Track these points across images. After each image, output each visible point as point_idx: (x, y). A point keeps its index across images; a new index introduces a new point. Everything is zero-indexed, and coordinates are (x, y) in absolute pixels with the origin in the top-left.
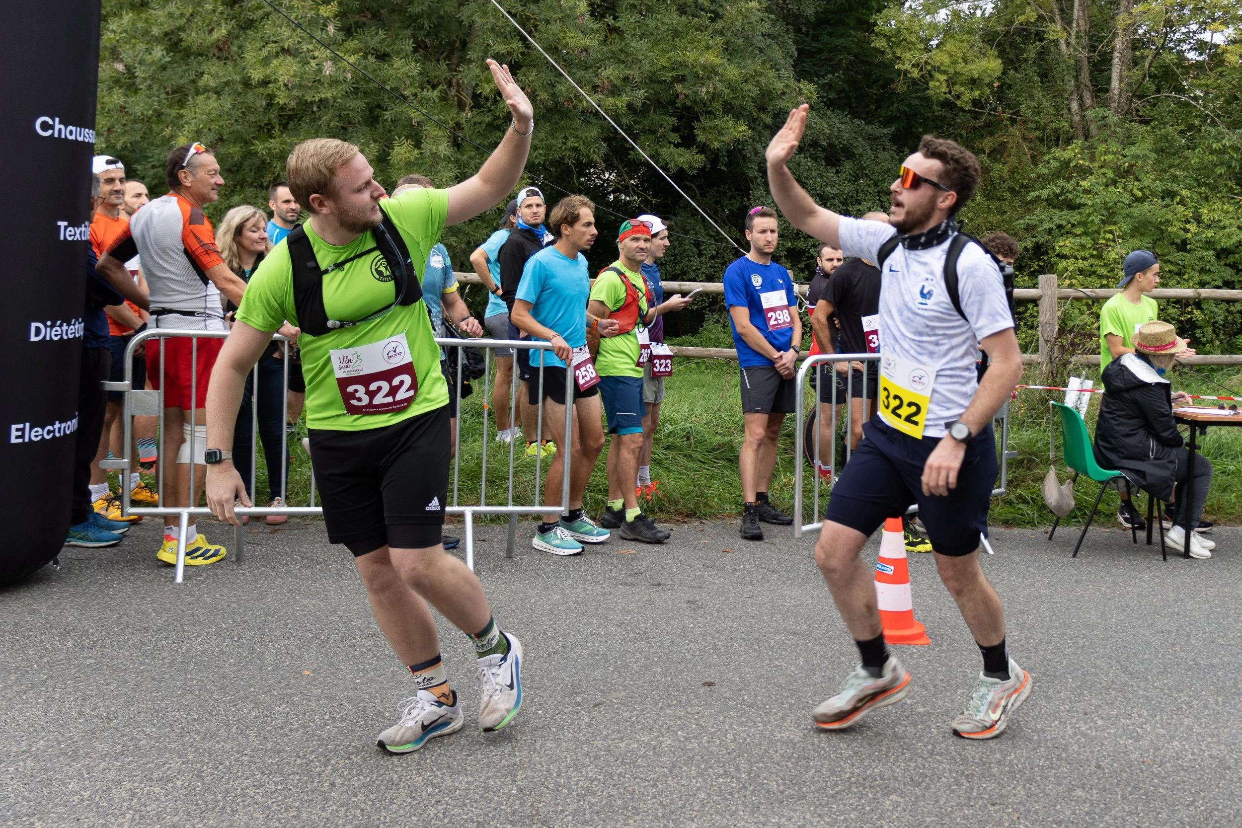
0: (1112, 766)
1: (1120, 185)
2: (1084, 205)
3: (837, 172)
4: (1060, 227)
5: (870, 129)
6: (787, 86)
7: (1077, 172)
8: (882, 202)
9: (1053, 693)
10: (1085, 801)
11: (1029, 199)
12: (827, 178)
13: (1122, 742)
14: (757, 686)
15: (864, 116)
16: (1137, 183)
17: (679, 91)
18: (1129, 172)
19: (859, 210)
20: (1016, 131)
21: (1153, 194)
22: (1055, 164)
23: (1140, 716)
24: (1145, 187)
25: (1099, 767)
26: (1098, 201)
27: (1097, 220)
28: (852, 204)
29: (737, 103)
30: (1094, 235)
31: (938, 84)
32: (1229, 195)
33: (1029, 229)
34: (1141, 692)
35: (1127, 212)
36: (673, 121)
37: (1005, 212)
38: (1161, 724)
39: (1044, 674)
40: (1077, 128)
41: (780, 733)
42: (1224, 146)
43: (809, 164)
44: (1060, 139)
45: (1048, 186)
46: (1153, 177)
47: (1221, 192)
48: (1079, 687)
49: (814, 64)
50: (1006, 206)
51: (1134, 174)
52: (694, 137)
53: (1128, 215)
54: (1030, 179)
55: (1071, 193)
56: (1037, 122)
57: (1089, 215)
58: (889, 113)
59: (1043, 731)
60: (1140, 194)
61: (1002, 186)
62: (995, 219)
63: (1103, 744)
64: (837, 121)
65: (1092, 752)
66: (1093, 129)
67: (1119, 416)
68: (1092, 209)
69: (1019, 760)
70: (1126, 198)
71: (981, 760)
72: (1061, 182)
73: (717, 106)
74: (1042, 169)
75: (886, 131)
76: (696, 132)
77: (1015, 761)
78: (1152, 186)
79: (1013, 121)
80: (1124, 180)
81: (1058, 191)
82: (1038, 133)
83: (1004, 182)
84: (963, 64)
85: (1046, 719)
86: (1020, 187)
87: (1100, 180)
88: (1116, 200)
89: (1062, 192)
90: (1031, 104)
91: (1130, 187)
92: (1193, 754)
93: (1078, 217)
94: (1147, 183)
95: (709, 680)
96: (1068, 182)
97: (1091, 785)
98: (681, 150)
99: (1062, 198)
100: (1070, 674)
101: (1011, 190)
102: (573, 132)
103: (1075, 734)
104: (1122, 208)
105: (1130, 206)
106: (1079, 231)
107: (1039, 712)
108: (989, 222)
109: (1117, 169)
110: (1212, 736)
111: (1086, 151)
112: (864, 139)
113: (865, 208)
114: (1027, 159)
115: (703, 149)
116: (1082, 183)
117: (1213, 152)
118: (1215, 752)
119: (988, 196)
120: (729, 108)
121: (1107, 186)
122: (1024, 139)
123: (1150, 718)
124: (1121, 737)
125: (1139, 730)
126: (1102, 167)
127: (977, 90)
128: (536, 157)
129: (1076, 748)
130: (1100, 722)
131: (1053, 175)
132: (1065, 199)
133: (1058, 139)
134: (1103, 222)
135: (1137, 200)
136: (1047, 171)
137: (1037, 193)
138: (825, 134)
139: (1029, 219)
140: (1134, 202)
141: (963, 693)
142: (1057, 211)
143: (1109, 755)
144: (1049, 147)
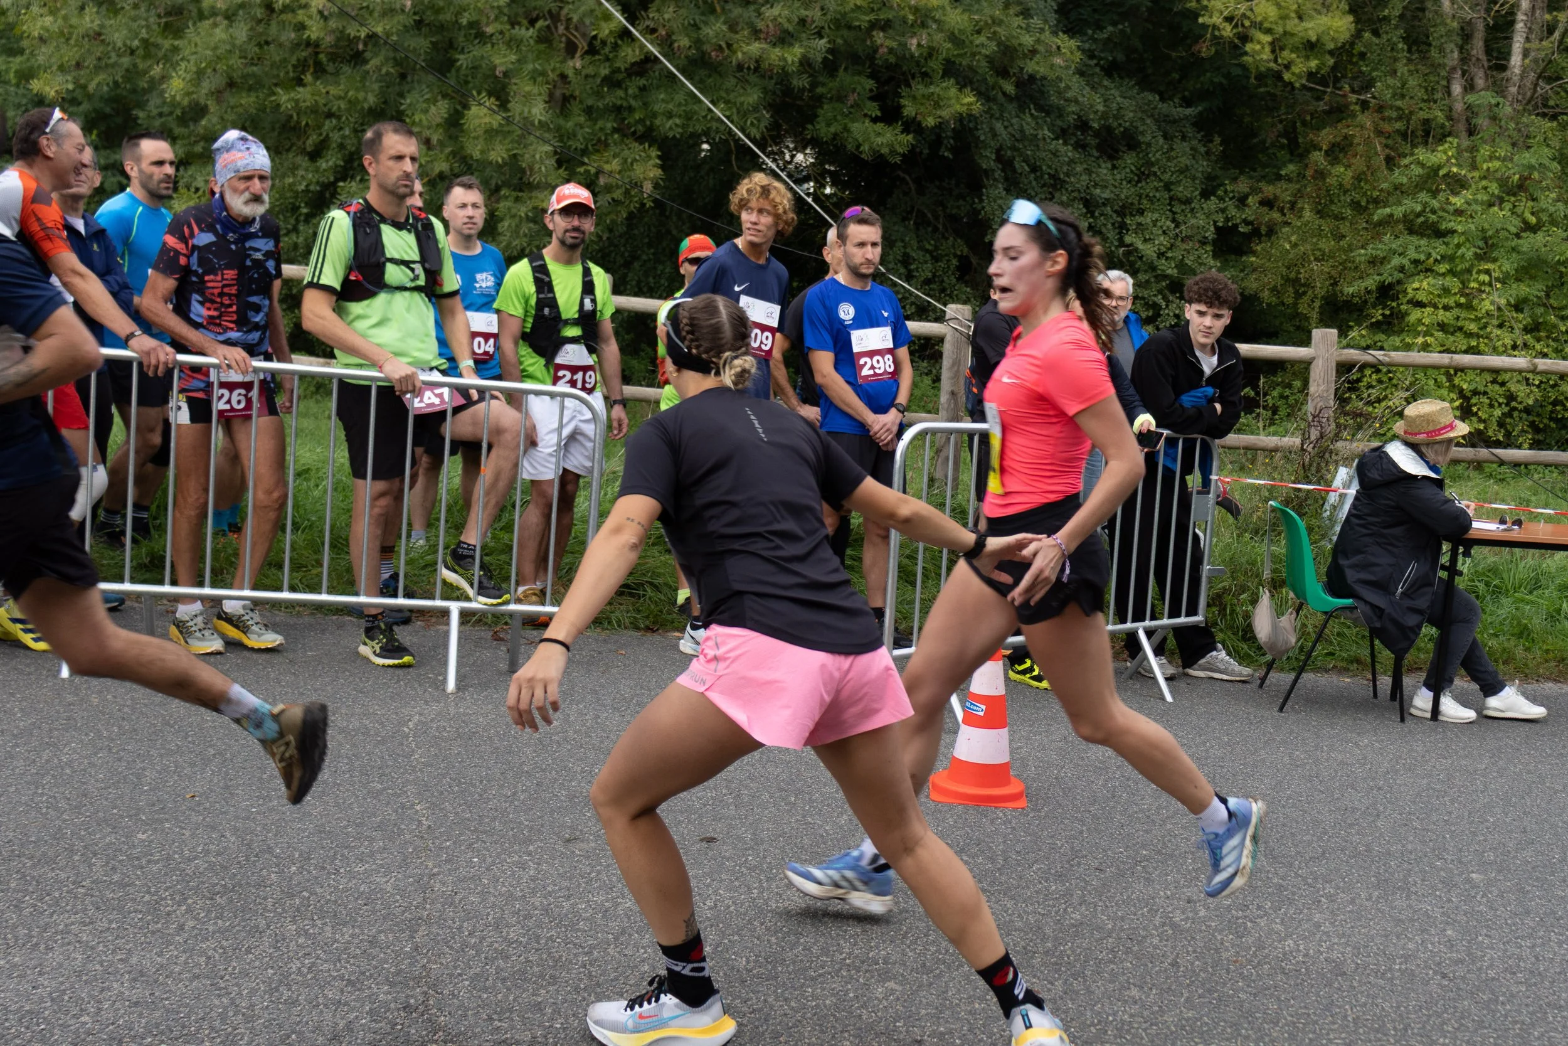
0: (1192, 964)
1: (1507, 206)
2: (1453, 232)
3: (1114, 167)
4: (1416, 262)
5: (1164, 107)
6: (1038, 41)
7: (1448, 185)
8: (1174, 213)
11: (1376, 218)
12: (1098, 175)
13: (1219, 937)
14: (771, 846)
15: (1162, 88)
16: (1530, 204)
17: (879, 42)
18: (1521, 186)
19: (1140, 224)
20: (1367, 120)
21: (1554, 222)
22: (1417, 170)
23: (1259, 908)
24: (1543, 210)
25: (1175, 964)
26: (1473, 227)
27: (1469, 254)
28: (1132, 215)
29: (964, 63)
30: (1463, 275)
31: (1258, 47)
33: (1373, 262)
34: (1275, 880)
35: (1513, 244)
36: (870, 84)
37: (1344, 236)
38: (1283, 919)
39: (1159, 852)
40: (1459, 121)
41: (777, 902)
43: (1070, 154)
44: (1429, 134)
45: (1405, 202)
46: (1554, 195)
48: (1196, 870)
49: (1095, 11)
50: (1344, 228)
51: (1526, 190)
52: (900, 107)
53: (1513, 249)
54: (1382, 190)
55: (1433, 212)
56: (1399, 109)
57: (1458, 246)
58: (1198, 86)
59: (1122, 919)
60: (1533, 220)
61: (1342, 198)
62: (1327, 245)
63: (1196, 938)
64: (1117, 93)
65: (1174, 947)
66: (1482, 122)
67: (1372, 524)
68: (1462, 239)
69: (1073, 952)
70: (1514, 225)
71: (1024, 948)
72: (1423, 196)
73: (935, 65)
74: (1399, 177)
75: (1189, 111)
76: (903, 102)
77: (1068, 952)
78: (1552, 209)
79: (1365, 105)
80: (1513, 199)
81: (1419, 208)
82: (1398, 125)
83: (1345, 192)
84: (1296, 21)
85: (1135, 906)
86: (1368, 202)
87: (1479, 197)
88: (1499, 226)
89: (1424, 211)
90: (1390, 81)
91: (1519, 210)
92: (1306, 955)
93: (1442, 249)
94: (1543, 204)
95: (712, 835)
96: (1435, 198)
97: (1153, 985)
98: (879, 126)
99: (1422, 219)
100: (1192, 853)
101: (1356, 206)
102: (724, 95)
103: (1164, 924)
104: (1507, 239)
105: (1518, 236)
106: (1443, 268)
107: (1129, 897)
108: (1320, 250)
109: (1503, 183)
110: (1340, 937)
111: (1467, 154)
112: (1157, 121)
113: (1149, 220)
114: (1379, 161)
115: (911, 126)
116: (1453, 200)
118: (1335, 955)
119: (1320, 213)
120: (950, 69)
121: (1491, 205)
122: (1379, 133)
123: (1271, 911)
124: (1221, 931)
125: (1249, 925)
126: (1485, 178)
127: (1316, 58)
128: (671, 128)
129: (1156, 941)
130: (1202, 913)
131: (1416, 186)
132: (1426, 221)
133: (1427, 134)
134: (1479, 258)
135: (1529, 228)
136: (1405, 180)
137: (1388, 210)
138: (1096, 112)
139: (1377, 249)
140: (1524, 230)
141: (1039, 869)
142: (1414, 239)
143: (1195, 951)
144: (1414, 146)
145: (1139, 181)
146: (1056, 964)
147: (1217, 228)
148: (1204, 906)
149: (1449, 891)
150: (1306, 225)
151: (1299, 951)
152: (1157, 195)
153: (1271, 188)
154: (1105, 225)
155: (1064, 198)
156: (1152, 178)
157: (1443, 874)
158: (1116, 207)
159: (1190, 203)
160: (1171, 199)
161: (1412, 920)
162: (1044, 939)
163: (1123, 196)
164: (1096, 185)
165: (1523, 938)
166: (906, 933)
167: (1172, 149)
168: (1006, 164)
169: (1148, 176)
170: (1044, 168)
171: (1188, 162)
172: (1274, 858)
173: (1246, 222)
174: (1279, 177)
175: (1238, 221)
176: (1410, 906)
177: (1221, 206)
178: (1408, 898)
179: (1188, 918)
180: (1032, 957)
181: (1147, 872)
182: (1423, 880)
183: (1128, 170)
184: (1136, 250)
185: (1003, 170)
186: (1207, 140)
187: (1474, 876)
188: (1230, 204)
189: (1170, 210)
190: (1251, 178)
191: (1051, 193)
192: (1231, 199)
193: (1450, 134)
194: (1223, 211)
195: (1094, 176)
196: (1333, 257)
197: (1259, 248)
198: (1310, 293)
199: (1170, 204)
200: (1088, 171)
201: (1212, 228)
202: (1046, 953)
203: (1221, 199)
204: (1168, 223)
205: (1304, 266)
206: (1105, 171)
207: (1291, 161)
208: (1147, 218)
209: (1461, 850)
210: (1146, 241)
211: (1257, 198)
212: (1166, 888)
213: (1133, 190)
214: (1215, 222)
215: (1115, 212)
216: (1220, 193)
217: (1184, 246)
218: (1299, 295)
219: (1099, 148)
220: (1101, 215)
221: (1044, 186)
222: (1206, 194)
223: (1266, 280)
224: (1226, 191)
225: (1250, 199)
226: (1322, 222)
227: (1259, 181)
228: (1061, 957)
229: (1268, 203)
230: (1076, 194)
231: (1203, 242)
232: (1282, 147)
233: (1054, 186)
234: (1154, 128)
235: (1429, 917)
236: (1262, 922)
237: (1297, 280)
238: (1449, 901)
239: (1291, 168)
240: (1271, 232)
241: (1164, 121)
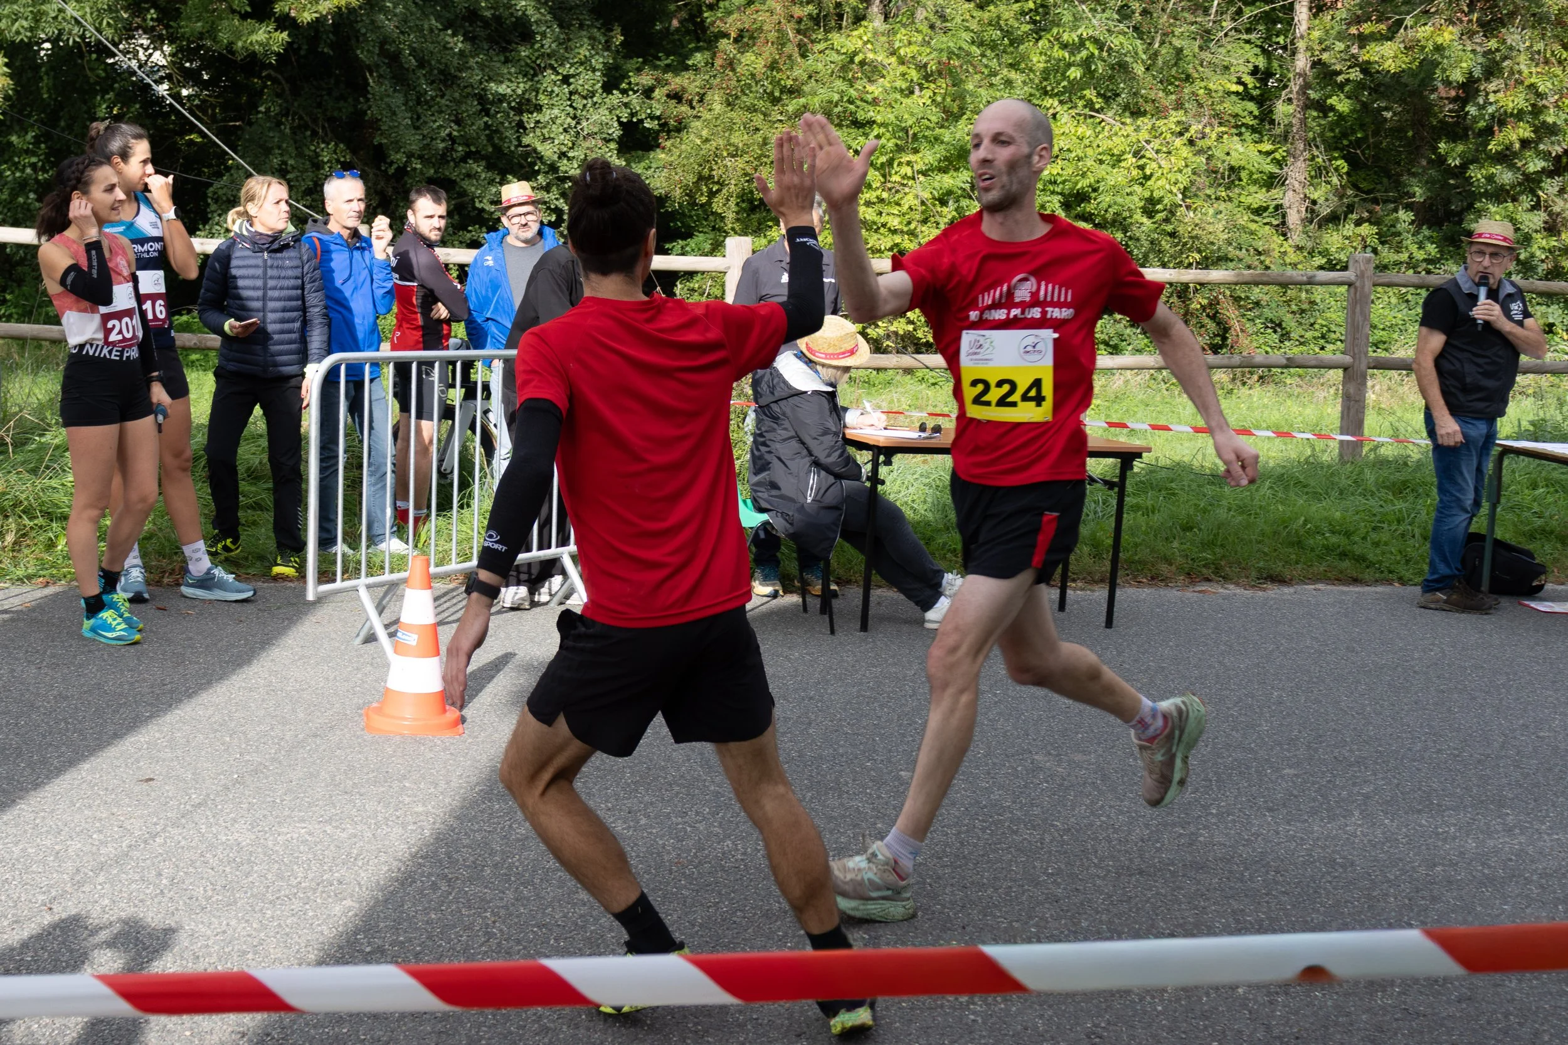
2: (872, 122)
7: (864, 71)
8: (575, 109)
9: (599, 790)
10: (584, 905)
11: (790, 109)
13: (661, 842)
16: (951, 90)
18: (939, 72)
19: (538, 122)
20: (776, 4)
22: (832, 57)
23: (697, 813)
24: (963, 97)
26: (893, 117)
27: (889, 146)
28: (529, 112)
30: (884, 168)
32: (1087, 111)
35: (935, 134)
37: (757, 129)
39: (598, 768)
42: (1080, 37)
44: (842, 19)
45: (821, 91)
46: (976, 81)
47: (1076, 107)
48: (635, 783)
50: (758, 121)
51: (946, 76)
52: (271, 2)
53: (935, 139)
54: (795, 79)
60: (954, 107)
61: (754, 88)
62: (741, 139)
63: (636, 844)
69: (522, 863)
70: (934, 113)
72: (840, 85)
74: (813, 64)
82: (810, 9)
83: (757, 83)
86: (781, 92)
87: (897, 84)
89: (841, 100)
95: (150, 776)
98: (250, 24)
99: (840, 109)
100: (630, 767)
101: (769, 96)
104: (928, 128)
105: (939, 125)
108: (733, 145)
109: (923, 68)
111: (884, 39)
113: (547, 117)
114: (791, 49)
115: (284, 23)
116: (871, 88)
117: (1064, 46)
119: (731, 105)
121: (910, 92)
122: (790, 18)
124: (662, 837)
125: (689, 829)
126: (902, 64)
130: (643, 822)
131: (829, 75)
132: (844, 112)
133: (840, 20)
134: (900, 149)
135: (951, 116)
136: (819, 67)
137: (803, 101)
140: (945, 119)
143: (638, 856)
144: (826, 31)
145: (535, 75)
146: (506, 875)
147: (621, 123)
148: (644, 815)
149: (879, 789)
150: (717, 118)
151: (738, 850)
152: (556, 89)
153: (678, 80)
154: (502, 123)
155: (457, 95)
156: (549, 71)
157: (873, 774)
158: (513, 104)
159: (592, 97)
160: (571, 93)
161: (844, 816)
162: (492, 853)
163: (519, 92)
164: (490, 79)
165: (949, 826)
166: (358, 855)
167: (569, 40)
168: (394, 58)
169: (545, 68)
170: (433, 63)
171: (587, 54)
172: (710, 767)
173: (652, 117)
174: (687, 68)
175: (643, 116)
176: (842, 804)
177: (625, 100)
178: (840, 797)
179: (629, 827)
180: (482, 871)
181: (587, 788)
182: (854, 780)
183: (523, 63)
184: (535, 150)
185: (389, 66)
186: (607, 28)
187: (902, 773)
188: (634, 99)
189: (571, 106)
190: (656, 68)
191: (441, 90)
192: (635, 92)
193: (864, 18)
194: (626, 105)
195: (487, 70)
196: (747, 153)
197: (668, 144)
198: (724, 191)
199: (570, 99)
200: (481, 66)
201: (616, 124)
202: (496, 866)
203: (624, 92)
204: (569, 120)
205: (717, 163)
206: (498, 65)
207: (698, 49)
208: (545, 116)
209: (890, 751)
210: (545, 140)
211: (665, 90)
212: (607, 801)
213: (530, 83)
214: (619, 118)
215: (512, 108)
216: (624, 86)
217: (587, 144)
218: (712, 194)
219: (490, 40)
220: (498, 112)
221: (433, 82)
222: (608, 88)
223: (677, 177)
224: (630, 83)
225: (657, 93)
226: (733, 114)
227: (665, 72)
228: (510, 868)
229: (676, 97)
230: (469, 90)
231: (607, 141)
232: (688, 32)
233: (444, 82)
234: (548, 17)
235: (859, 812)
236: (701, 827)
237: (711, 177)
238: (879, 797)
239: (698, 58)
240: (681, 127)
241: (560, 8)
